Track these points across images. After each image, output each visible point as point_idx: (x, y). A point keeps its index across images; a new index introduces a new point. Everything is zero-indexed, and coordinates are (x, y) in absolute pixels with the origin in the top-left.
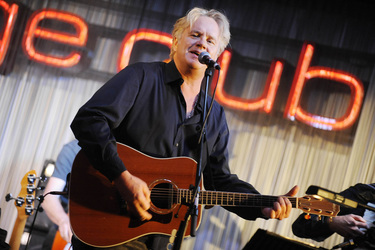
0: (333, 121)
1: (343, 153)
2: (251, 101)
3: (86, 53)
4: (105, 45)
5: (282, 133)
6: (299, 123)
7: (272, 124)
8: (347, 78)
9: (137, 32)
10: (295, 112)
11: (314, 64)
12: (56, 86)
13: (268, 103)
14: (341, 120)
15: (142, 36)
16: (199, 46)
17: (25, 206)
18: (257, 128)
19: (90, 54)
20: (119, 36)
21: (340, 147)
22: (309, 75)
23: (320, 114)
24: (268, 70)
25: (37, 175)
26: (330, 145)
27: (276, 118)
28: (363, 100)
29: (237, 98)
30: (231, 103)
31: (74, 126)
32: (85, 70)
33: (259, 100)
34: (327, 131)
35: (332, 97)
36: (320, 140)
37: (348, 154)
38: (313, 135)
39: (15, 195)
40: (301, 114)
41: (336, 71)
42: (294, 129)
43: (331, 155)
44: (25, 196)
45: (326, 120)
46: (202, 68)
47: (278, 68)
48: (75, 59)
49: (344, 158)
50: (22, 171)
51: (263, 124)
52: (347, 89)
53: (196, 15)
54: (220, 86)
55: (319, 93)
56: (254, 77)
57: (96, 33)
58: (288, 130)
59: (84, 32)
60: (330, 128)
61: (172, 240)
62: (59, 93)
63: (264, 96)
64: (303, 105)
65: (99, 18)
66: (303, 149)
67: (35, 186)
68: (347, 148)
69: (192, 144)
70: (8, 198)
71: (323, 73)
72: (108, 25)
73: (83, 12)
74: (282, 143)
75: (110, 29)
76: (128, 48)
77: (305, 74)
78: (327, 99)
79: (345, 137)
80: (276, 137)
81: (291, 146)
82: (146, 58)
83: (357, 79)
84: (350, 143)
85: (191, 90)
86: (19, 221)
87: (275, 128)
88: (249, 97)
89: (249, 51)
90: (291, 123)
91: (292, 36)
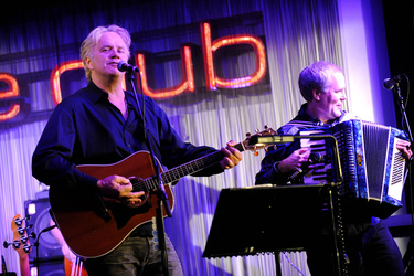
0: (248, 78)
1: (266, 101)
2: (175, 88)
3: (24, 100)
4: (37, 88)
5: (211, 104)
6: (221, 90)
7: (200, 101)
8: (246, 39)
9: (59, 67)
10: (215, 82)
11: (215, 38)
12: (9, 138)
13: (190, 84)
14: (254, 75)
15: (64, 68)
16: (114, 57)
17: (22, 246)
18: (189, 108)
19: (27, 100)
20: (46, 76)
21: (262, 97)
22: (214, 48)
23: (236, 76)
24: (180, 57)
25: (22, 216)
26: (254, 99)
27: (202, 94)
28: (266, 51)
29: (163, 89)
30: (160, 95)
32: (28, 116)
33: (182, 84)
34: (247, 87)
35: (240, 59)
36: (244, 98)
37: (271, 100)
38: (237, 97)
39: (11, 240)
40: (219, 82)
41: (235, 37)
42: (219, 97)
43: (257, 106)
44: (19, 238)
45: (243, 79)
47: (187, 52)
48: (16, 110)
49: (268, 104)
50: (9, 217)
51: (193, 103)
52: (249, 48)
54: (144, 85)
55: (229, 60)
56: (169, 67)
57: (25, 81)
58: (215, 100)
59: (15, 85)
60: (248, 85)
61: (154, 226)
62: (14, 142)
63: (185, 79)
64: (219, 75)
65: (25, 67)
66: (233, 110)
67: (24, 226)
68: (268, 96)
70: (6, 245)
71: (224, 42)
72: (32, 70)
73: (8, 68)
74: (214, 112)
75: (35, 73)
76: (57, 83)
77: (211, 48)
78: (236, 62)
79: (263, 87)
80: (208, 109)
81: (223, 111)
82: (75, 88)
83: (254, 37)
84: (269, 91)
86: (22, 260)
87: (204, 102)
88: (172, 85)
90: (216, 93)
91: (188, 21)
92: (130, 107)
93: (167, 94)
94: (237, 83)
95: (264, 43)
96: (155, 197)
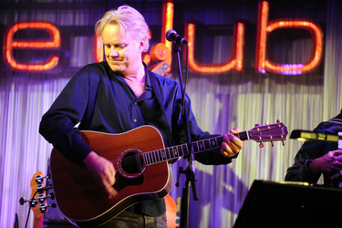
0: (300, 66)
1: (316, 93)
2: (223, 64)
4: (79, 43)
5: (257, 87)
6: (270, 73)
8: (305, 24)
10: (264, 64)
11: (272, 19)
12: (43, 90)
13: (238, 63)
14: (308, 63)
17: (39, 205)
19: (67, 54)
21: (313, 88)
22: (270, 29)
23: (287, 62)
24: (230, 33)
25: (44, 174)
26: (303, 88)
27: (249, 74)
28: (324, 40)
29: (210, 64)
32: (66, 69)
33: (230, 61)
34: (298, 76)
35: (295, 44)
36: (293, 86)
37: (321, 92)
38: (285, 83)
40: (269, 66)
41: (293, 20)
42: (267, 81)
43: (305, 96)
44: (37, 197)
45: (294, 66)
47: (241, 29)
48: (54, 62)
49: (318, 96)
51: (238, 83)
52: (308, 34)
54: (191, 57)
55: (283, 45)
56: (220, 43)
57: (67, 34)
58: (262, 83)
59: (57, 36)
60: (300, 73)
63: (234, 57)
64: (270, 58)
65: (70, 19)
66: (279, 97)
67: (43, 185)
68: (319, 88)
70: (22, 201)
71: (282, 24)
72: (77, 24)
73: (52, 17)
74: (259, 96)
75: (79, 27)
77: (266, 28)
78: (291, 46)
80: (252, 92)
81: (268, 97)
83: (314, 23)
84: (321, 82)
86: (36, 220)
87: (249, 84)
88: (219, 61)
90: (264, 76)
94: (288, 69)
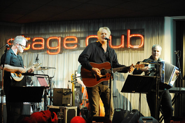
2: (119, 46)
3: (78, 44)
4: (82, 41)
5: (128, 51)
6: (131, 48)
8: (139, 35)
10: (129, 46)
11: (131, 34)
13: (123, 45)
14: (140, 45)
15: (90, 37)
16: (104, 36)
17: (73, 82)
20: (84, 38)
21: (142, 51)
23: (135, 45)
24: (120, 38)
25: (74, 75)
26: (139, 51)
27: (126, 48)
28: (144, 39)
29: (115, 46)
30: (114, 47)
31: (79, 61)
32: (79, 48)
34: (138, 48)
35: (137, 40)
36: (137, 51)
37: (144, 52)
38: (135, 50)
40: (131, 46)
41: (136, 34)
42: (130, 50)
43: (140, 54)
44: (73, 80)
45: (137, 46)
46: (106, 41)
47: (123, 37)
48: (76, 46)
49: (143, 54)
50: (71, 75)
51: (123, 51)
52: (139, 38)
53: (101, 29)
54: (111, 44)
55: (134, 40)
56: (118, 40)
57: (79, 39)
59: (76, 40)
62: (74, 55)
63: (122, 44)
64: (131, 44)
65: (79, 35)
66: (133, 54)
67: (74, 77)
69: (108, 59)
70: (69, 81)
71: (133, 35)
72: (81, 36)
73: (75, 35)
74: (128, 54)
76: (87, 41)
77: (129, 37)
79: (142, 49)
80: (126, 53)
81: (130, 54)
82: (92, 42)
83: (141, 35)
84: (144, 50)
85: (105, 47)
86: (73, 86)
87: (126, 51)
89: (116, 34)
91: (124, 29)
92: (107, 50)
93: (116, 47)
94: (135, 47)
95: (144, 37)
96: (110, 74)
